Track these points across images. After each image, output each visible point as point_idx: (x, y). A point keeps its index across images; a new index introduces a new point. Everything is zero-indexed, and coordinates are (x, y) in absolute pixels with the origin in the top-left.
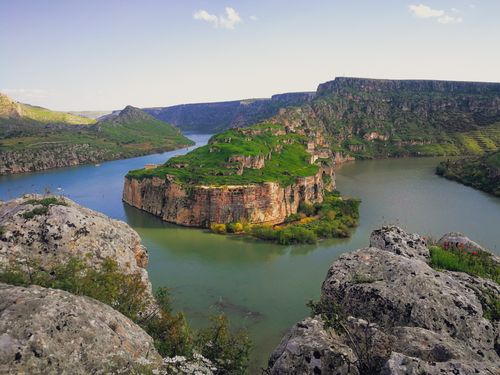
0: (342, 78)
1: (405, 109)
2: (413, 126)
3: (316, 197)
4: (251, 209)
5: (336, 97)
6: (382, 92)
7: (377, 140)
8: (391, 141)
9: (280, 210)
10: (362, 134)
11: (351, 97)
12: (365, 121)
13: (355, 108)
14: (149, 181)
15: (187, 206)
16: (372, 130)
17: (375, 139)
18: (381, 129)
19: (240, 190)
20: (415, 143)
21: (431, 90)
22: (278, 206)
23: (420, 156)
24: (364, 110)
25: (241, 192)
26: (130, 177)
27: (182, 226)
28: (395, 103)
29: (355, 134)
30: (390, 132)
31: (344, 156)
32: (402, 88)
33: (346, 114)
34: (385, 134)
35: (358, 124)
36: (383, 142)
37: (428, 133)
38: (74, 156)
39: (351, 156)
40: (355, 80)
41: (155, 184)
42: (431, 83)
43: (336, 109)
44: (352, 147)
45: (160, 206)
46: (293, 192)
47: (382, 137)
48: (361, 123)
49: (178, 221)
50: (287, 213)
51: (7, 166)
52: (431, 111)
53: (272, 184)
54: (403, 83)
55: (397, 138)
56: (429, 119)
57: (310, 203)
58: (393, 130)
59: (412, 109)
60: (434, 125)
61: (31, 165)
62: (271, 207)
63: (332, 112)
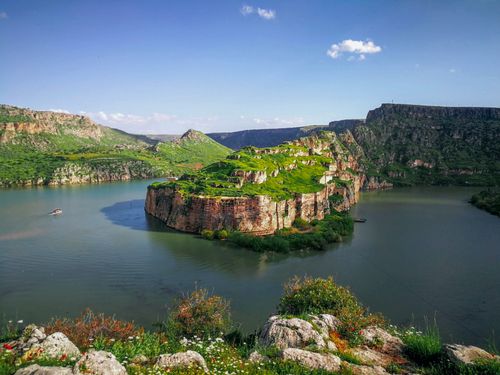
0: (389, 105)
1: (456, 137)
2: (464, 154)
3: (315, 214)
4: (240, 218)
5: (380, 124)
6: (432, 119)
7: (421, 167)
8: (436, 169)
9: (270, 222)
10: (405, 161)
11: (396, 124)
12: (409, 147)
13: (400, 134)
14: (163, 191)
15: (185, 213)
16: (415, 157)
17: (419, 167)
18: (427, 157)
19: (232, 201)
20: (463, 172)
21: (489, 118)
22: (268, 218)
23: (468, 185)
24: (410, 136)
25: (232, 203)
26: (150, 188)
27: (179, 231)
28: (446, 130)
29: (397, 160)
30: (436, 160)
31: (380, 182)
32: (456, 115)
33: (389, 140)
34: (430, 162)
35: (402, 150)
36: (428, 169)
37: (479, 162)
38: (127, 171)
39: (388, 182)
40: (403, 106)
41: (167, 194)
42: (489, 110)
43: (378, 135)
44: (390, 173)
45: (167, 214)
46: (287, 206)
47: (426, 165)
48: (404, 150)
49: (177, 227)
50: (278, 225)
51: (67, 177)
52: (486, 140)
53: (262, 197)
54: (456, 110)
55: (444, 166)
56: (483, 148)
57: (307, 219)
58: (441, 158)
59: (465, 137)
60: (488, 155)
61: (88, 177)
62: (260, 219)
63: (373, 138)
